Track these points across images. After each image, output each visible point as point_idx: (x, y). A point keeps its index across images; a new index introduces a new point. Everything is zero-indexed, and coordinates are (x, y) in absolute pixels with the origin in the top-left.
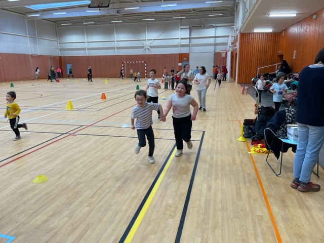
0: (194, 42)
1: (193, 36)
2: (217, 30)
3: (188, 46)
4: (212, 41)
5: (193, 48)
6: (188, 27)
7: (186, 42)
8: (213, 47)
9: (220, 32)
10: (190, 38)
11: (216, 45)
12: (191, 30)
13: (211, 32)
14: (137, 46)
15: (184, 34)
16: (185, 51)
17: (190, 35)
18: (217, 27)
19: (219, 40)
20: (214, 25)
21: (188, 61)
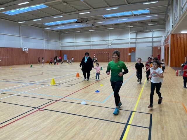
0: (139, 40)
1: (138, 37)
2: (154, 34)
3: (135, 43)
4: (150, 40)
5: (138, 44)
6: (135, 32)
7: (134, 41)
8: (152, 43)
9: (156, 34)
10: (136, 39)
11: (153, 42)
12: (137, 33)
13: (150, 35)
14: (103, 44)
15: (133, 36)
16: (133, 46)
17: (136, 37)
18: (154, 31)
19: (155, 39)
20: (152, 30)
21: (135, 52)
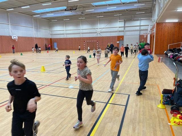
0: (127, 29)
1: (126, 26)
2: (141, 22)
5: (126, 32)
6: (123, 20)
7: (122, 29)
8: (139, 32)
9: (143, 23)
10: (124, 27)
12: (125, 22)
13: (137, 23)
14: (93, 32)
15: (122, 24)
16: (121, 34)
17: (124, 25)
18: (141, 20)
19: (142, 28)
20: (139, 19)
21: (123, 40)
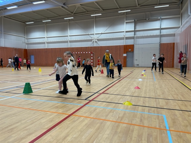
2: (162, 23)
3: (133, 38)
4: (157, 33)
5: (138, 39)
9: (166, 24)
10: (135, 31)
12: (136, 23)
13: (156, 25)
16: (130, 42)
17: (135, 28)
20: (159, 18)
21: (133, 52)
